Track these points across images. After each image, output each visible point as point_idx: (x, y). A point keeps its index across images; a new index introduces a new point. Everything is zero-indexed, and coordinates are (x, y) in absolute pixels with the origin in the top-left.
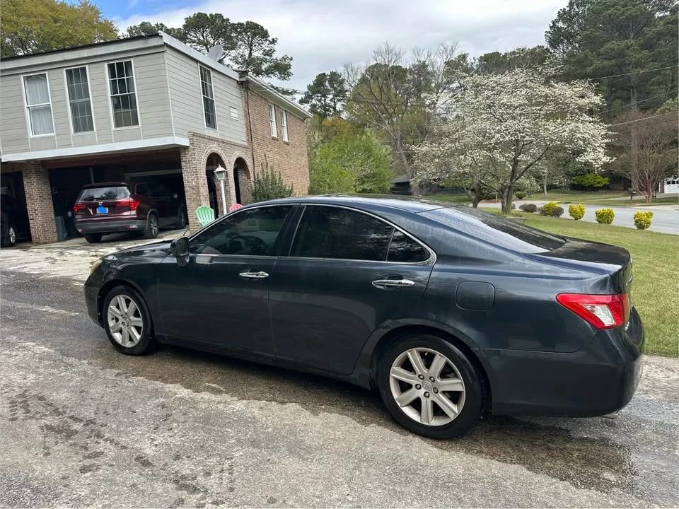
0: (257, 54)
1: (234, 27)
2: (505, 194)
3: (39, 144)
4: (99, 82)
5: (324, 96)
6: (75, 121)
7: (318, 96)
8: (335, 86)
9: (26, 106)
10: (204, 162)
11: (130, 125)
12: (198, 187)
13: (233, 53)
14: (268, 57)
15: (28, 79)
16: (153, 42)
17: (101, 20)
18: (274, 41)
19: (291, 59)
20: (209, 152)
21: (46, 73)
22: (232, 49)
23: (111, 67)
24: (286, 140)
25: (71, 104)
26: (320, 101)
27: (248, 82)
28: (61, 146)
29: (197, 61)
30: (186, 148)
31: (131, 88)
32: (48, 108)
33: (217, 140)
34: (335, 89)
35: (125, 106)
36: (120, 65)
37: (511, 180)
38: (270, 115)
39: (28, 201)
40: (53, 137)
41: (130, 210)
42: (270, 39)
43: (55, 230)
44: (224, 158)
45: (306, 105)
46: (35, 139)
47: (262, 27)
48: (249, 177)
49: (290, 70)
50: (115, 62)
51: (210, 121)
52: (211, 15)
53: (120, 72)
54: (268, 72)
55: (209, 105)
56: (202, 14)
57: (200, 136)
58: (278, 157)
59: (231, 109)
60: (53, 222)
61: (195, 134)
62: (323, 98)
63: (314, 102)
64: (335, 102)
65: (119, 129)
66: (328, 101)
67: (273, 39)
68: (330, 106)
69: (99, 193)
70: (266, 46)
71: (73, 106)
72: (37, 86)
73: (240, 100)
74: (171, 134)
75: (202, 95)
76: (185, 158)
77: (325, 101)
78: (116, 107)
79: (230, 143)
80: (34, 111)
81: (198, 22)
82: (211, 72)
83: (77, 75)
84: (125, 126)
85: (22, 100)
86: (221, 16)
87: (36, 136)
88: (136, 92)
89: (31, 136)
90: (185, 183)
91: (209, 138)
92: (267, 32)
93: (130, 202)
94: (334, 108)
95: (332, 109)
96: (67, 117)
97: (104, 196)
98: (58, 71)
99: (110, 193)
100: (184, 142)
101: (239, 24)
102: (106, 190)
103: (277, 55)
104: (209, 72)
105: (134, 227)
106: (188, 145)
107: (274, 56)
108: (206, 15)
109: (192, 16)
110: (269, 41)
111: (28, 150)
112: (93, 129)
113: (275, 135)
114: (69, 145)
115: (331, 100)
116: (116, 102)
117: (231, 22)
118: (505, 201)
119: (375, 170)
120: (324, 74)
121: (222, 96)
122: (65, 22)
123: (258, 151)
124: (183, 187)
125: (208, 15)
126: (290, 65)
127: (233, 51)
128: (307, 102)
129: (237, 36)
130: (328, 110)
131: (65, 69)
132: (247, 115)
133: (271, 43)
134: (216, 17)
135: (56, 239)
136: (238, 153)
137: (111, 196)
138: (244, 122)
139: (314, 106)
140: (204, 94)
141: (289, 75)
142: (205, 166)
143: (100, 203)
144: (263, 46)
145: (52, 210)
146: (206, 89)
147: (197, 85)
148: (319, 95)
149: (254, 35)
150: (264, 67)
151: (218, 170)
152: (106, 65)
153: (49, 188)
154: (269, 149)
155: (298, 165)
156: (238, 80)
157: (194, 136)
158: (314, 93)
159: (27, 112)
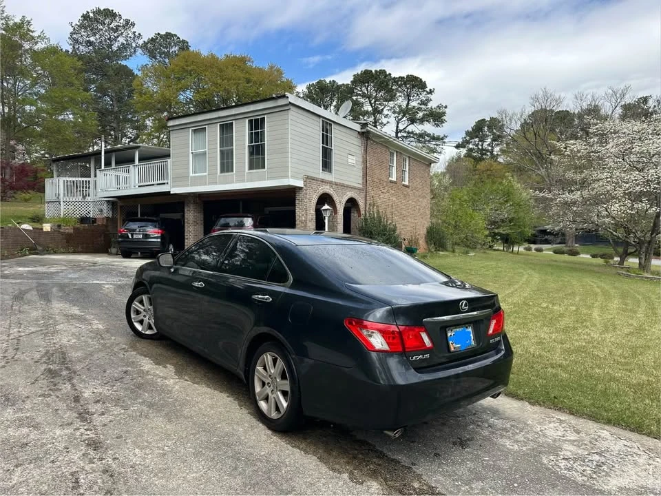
0: (414, 104)
1: (395, 80)
2: (644, 250)
3: (196, 181)
4: (241, 134)
5: (482, 140)
6: (222, 164)
7: (475, 142)
8: (494, 131)
9: (191, 152)
10: (315, 200)
11: (259, 168)
12: (306, 221)
13: (391, 104)
14: (423, 106)
15: (195, 131)
16: (281, 102)
17: (284, 80)
18: (431, 92)
19: (446, 107)
20: (321, 192)
21: (207, 126)
22: (390, 101)
23: (251, 122)
24: (406, 183)
25: (220, 151)
26: (477, 145)
27: (368, 132)
28: (211, 183)
29: (319, 116)
30: (301, 188)
31: (262, 140)
32: (205, 154)
33: (330, 183)
34: (494, 134)
35: (257, 152)
36: (257, 120)
37: (652, 234)
38: (392, 161)
40: (205, 176)
42: (428, 90)
44: (336, 198)
45: (462, 149)
46: (194, 177)
47: (421, 79)
48: (360, 215)
49: (444, 118)
50: (253, 118)
51: (327, 165)
52: (376, 71)
53: (257, 125)
54: (422, 121)
55: (327, 154)
56: (368, 71)
57: (313, 179)
58: (394, 199)
59: (350, 156)
61: (308, 177)
62: (480, 143)
63: (471, 146)
64: (492, 147)
65: (251, 171)
66: (485, 145)
67: (430, 90)
68: (488, 151)
70: (423, 97)
71: (222, 152)
72: (200, 135)
73: (360, 148)
74: (287, 177)
75: (321, 145)
76: (299, 197)
77: (482, 146)
78: (251, 154)
79: (343, 186)
80: (195, 156)
81: (365, 78)
82: (333, 125)
83: (227, 128)
84: (256, 169)
85: (189, 148)
86: (384, 71)
87: (196, 175)
88: (266, 142)
89: (191, 174)
90: (297, 218)
91: (323, 181)
92: (425, 83)
94: (492, 152)
95: (489, 154)
96: (217, 161)
98: (214, 125)
100: (299, 183)
101: (400, 77)
103: (432, 105)
104: (331, 125)
106: (303, 186)
107: (430, 105)
108: (371, 71)
109: (359, 73)
110: (427, 92)
111: (188, 186)
112: (233, 171)
113: (394, 179)
114: (215, 183)
115: (489, 145)
116: (251, 150)
117: (393, 76)
118: (643, 256)
119: (513, 215)
120: (484, 120)
121: (341, 145)
122: (255, 83)
123: (372, 192)
124: (295, 221)
125: (373, 71)
126: (445, 113)
127: (392, 102)
128: (464, 147)
129: (397, 89)
130: (485, 154)
131: (219, 124)
132: (365, 161)
133: (428, 93)
134: (380, 73)
136: (349, 195)
138: (361, 167)
139: (471, 150)
140: (323, 143)
141: (442, 122)
142: (315, 204)
144: (421, 96)
146: (326, 139)
147: (317, 137)
148: (477, 140)
149: (413, 87)
150: (420, 114)
151: (324, 208)
152: (247, 120)
154: (385, 191)
155: (417, 207)
156: (359, 130)
157: (309, 179)
158: (472, 138)
159: (191, 156)
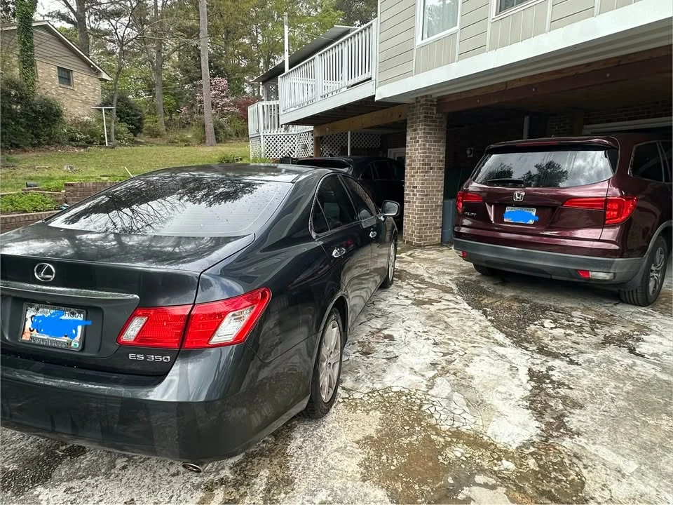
28: (465, 54)
39: (407, 170)
40: (454, 34)
41: (600, 223)
43: (439, 225)
46: (426, 46)
60: (439, 211)
69: (522, 164)
89: (419, 42)
93: (607, 201)
97: (535, 171)
99: (550, 165)
102: (541, 158)
105: (601, 275)
111: (410, 74)
114: (479, 50)
135: (437, 239)
137: (550, 176)
143: (519, 194)
145: (441, 188)
153: (443, 149)
